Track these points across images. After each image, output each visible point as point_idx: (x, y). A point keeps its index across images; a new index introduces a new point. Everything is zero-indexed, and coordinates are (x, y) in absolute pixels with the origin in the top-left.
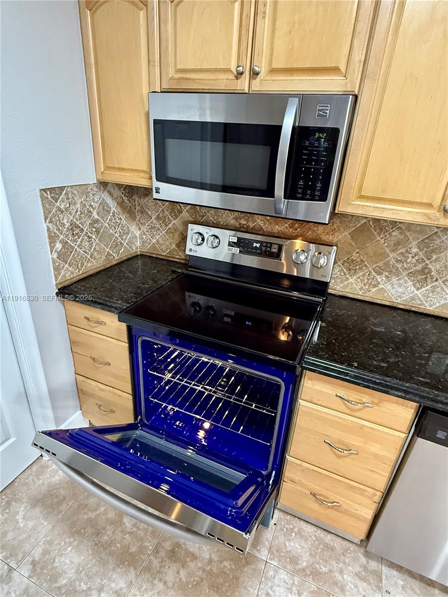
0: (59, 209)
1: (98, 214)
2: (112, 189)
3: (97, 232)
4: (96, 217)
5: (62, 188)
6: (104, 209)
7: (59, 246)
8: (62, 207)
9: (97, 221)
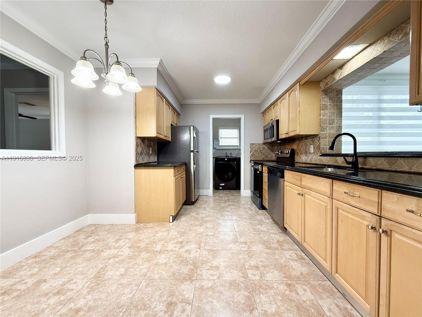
0: (253, 147)
1: (262, 149)
2: (267, 145)
3: (261, 153)
4: (261, 150)
5: (254, 144)
6: (264, 148)
7: (252, 153)
8: (254, 147)
9: (261, 151)
